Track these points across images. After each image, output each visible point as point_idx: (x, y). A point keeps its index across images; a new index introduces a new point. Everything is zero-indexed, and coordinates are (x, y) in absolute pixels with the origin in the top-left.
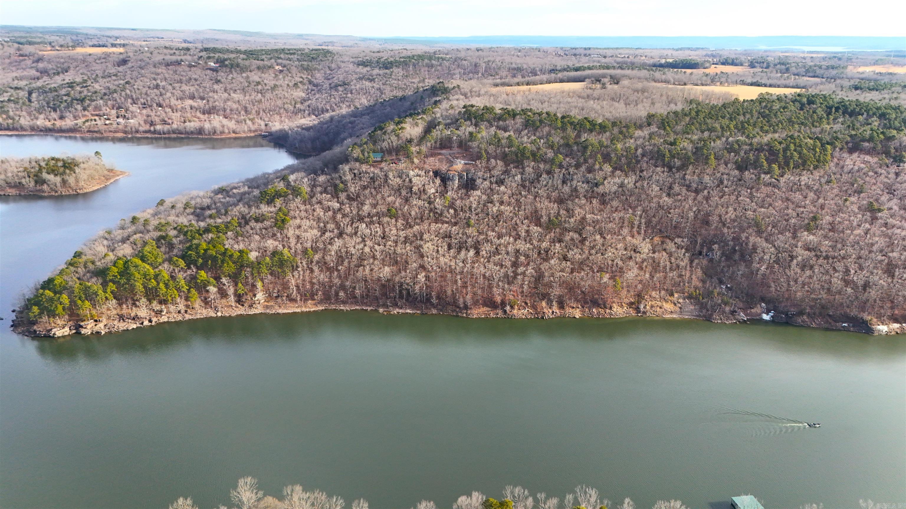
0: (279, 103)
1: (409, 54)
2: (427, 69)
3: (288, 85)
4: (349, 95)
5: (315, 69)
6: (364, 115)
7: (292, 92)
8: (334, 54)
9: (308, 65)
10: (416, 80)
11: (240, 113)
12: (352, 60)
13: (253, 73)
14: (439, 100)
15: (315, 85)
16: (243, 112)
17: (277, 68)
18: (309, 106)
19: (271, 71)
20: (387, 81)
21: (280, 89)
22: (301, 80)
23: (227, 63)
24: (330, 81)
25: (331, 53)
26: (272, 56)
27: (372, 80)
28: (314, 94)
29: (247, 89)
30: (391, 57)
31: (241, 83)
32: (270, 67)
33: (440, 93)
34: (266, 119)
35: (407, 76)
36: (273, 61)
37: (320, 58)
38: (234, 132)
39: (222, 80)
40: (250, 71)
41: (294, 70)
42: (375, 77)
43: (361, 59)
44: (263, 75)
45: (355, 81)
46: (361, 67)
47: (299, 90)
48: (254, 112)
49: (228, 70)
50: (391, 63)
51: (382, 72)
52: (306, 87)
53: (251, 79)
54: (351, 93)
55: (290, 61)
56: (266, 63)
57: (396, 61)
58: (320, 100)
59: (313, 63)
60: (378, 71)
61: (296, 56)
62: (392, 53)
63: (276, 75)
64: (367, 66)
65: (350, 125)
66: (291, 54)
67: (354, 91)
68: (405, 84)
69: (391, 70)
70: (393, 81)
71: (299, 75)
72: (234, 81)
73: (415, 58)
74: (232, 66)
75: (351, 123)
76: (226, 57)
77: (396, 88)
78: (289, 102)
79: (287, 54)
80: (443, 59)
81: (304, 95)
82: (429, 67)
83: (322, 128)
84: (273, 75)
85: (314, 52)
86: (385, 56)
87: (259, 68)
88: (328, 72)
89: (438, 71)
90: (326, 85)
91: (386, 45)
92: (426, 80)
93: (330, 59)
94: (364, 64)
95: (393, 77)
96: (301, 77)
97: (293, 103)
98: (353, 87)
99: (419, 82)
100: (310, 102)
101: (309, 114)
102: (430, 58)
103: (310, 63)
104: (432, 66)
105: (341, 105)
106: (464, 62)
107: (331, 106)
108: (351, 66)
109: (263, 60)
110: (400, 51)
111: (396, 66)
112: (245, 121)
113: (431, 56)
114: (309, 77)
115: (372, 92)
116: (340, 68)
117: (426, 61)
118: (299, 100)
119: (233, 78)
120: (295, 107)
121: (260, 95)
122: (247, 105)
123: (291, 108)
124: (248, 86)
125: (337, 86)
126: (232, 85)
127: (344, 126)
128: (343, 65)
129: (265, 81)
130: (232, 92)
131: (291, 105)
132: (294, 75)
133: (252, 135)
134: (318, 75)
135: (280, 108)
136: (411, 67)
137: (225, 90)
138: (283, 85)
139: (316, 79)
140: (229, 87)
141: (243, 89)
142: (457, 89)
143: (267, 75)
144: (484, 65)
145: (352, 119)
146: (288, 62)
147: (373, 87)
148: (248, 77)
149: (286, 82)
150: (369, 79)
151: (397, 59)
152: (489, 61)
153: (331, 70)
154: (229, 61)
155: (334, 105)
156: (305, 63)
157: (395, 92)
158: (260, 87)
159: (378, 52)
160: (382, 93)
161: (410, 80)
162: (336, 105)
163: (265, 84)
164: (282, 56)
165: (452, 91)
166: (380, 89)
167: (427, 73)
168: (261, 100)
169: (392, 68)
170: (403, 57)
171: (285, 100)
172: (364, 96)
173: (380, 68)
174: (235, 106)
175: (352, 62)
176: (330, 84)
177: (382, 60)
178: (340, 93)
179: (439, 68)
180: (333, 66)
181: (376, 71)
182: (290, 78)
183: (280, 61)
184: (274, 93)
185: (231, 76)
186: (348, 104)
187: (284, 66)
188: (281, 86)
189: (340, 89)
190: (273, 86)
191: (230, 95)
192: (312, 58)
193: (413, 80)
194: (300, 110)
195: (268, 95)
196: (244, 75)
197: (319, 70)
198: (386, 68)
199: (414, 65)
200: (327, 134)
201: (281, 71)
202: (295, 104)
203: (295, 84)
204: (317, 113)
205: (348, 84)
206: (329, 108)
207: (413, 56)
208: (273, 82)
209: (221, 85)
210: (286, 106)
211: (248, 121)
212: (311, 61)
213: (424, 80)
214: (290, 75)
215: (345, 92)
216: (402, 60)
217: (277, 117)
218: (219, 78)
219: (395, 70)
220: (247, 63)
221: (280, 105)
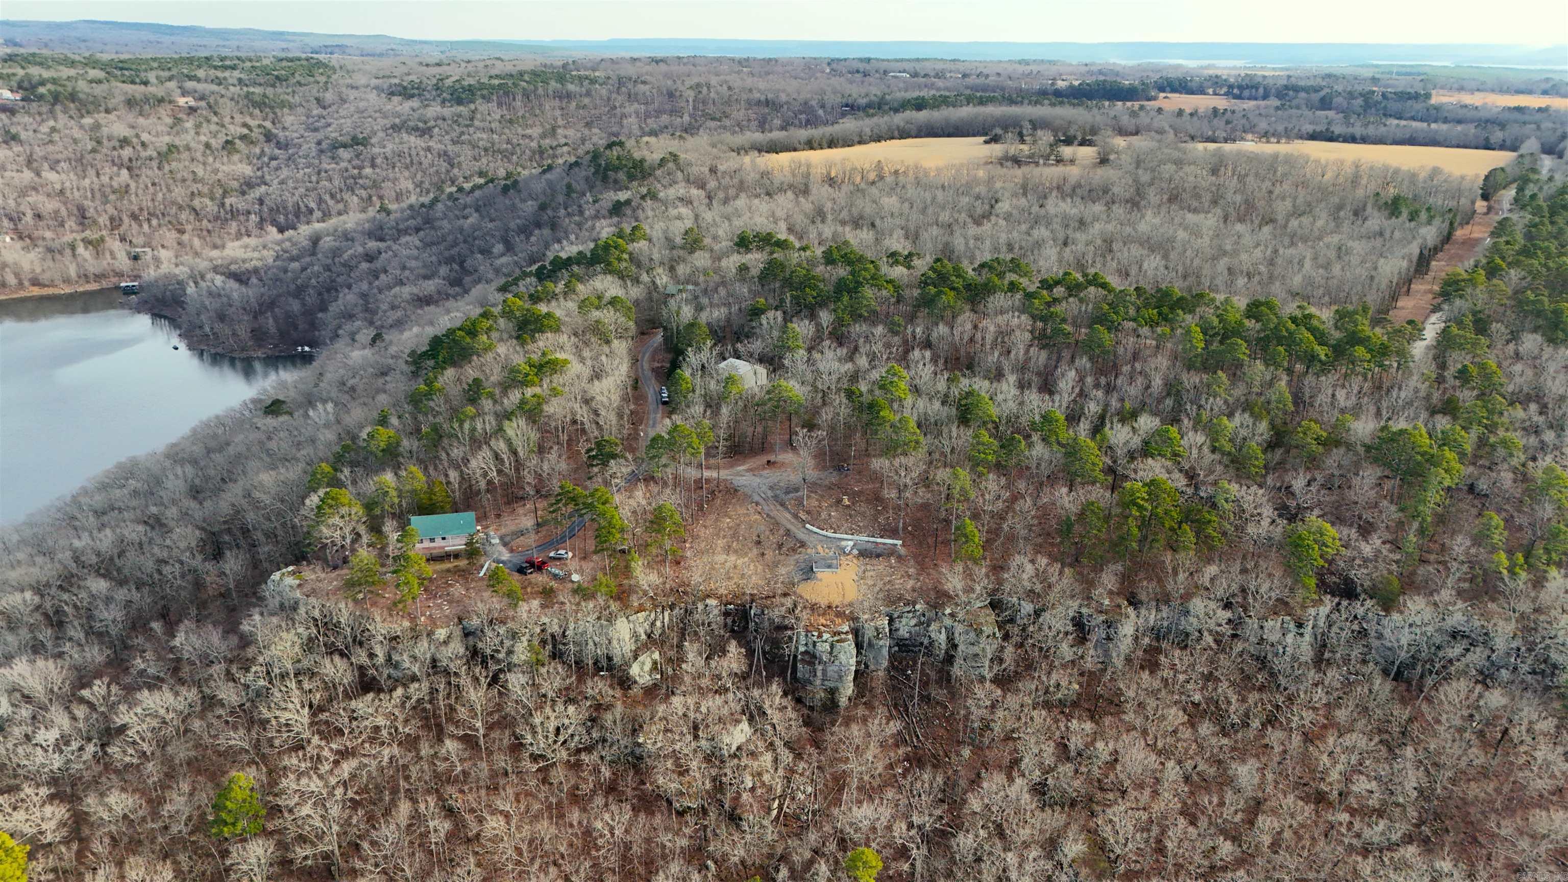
0: (179, 193)
1: (509, 68)
2: (557, 103)
3: (207, 146)
4: (368, 171)
5: (283, 105)
6: (406, 232)
7: (217, 165)
8: (334, 70)
9: (265, 95)
10: (535, 132)
11: (62, 225)
12: (374, 82)
13: (112, 117)
14: (628, 202)
15: (279, 145)
16: (71, 223)
17: (182, 101)
18: (261, 202)
19: (164, 111)
20: (463, 133)
21: (185, 155)
22: (245, 131)
23: (42, 90)
24: (319, 136)
25: (326, 66)
26: (174, 72)
27: (424, 132)
28: (278, 169)
29: (89, 157)
30: (469, 75)
31: (75, 141)
32: (161, 101)
33: (621, 176)
34: (140, 240)
35: (511, 121)
36: (172, 85)
37: (297, 77)
38: (35, 282)
39: (23, 135)
40: (107, 111)
41: (227, 108)
42: (432, 123)
43: (397, 81)
44: (141, 120)
45: (381, 134)
46: (396, 99)
47: (236, 157)
48: (103, 220)
49: (44, 109)
50: (470, 89)
51: (447, 111)
52: (257, 151)
53: (105, 131)
54: (373, 166)
55: (220, 84)
56: (151, 89)
57: (482, 86)
58: (291, 184)
59: (279, 90)
60: (439, 109)
61: (236, 74)
62: (470, 68)
63: (178, 121)
64: (412, 96)
65: (364, 266)
66: (226, 68)
67: (379, 161)
68: (508, 142)
69: (472, 106)
70: (479, 135)
71: (239, 118)
72: (56, 136)
73: (526, 77)
74: (56, 98)
75: (370, 257)
76: (46, 74)
77: (486, 150)
78: (205, 190)
79: (216, 68)
80: (593, 81)
81: (247, 170)
82: (560, 98)
83: (286, 271)
84: (169, 121)
85: (284, 64)
86: (454, 74)
87: (131, 103)
88: (316, 112)
89: (584, 107)
90: (308, 146)
91: (454, 53)
92: (559, 131)
93: (322, 79)
94: (405, 92)
95: (476, 123)
96: (245, 125)
97: (219, 192)
98: (376, 150)
99: (543, 136)
100: (263, 188)
101: (261, 225)
102: (561, 79)
103: (270, 91)
104: (569, 96)
105: (347, 196)
106: (642, 88)
107: (321, 201)
108: (372, 96)
109: (146, 83)
110: (489, 63)
111: (483, 97)
112: (73, 248)
113: (563, 73)
114: (268, 124)
115: (426, 162)
116: (344, 101)
117: (554, 84)
118: (235, 185)
119: (53, 130)
120: (223, 205)
121: (124, 172)
122: (87, 203)
123: (211, 207)
124: (94, 151)
125: (336, 146)
126: (50, 148)
127: (349, 267)
128: (352, 94)
129: (145, 137)
130: (46, 166)
131: (212, 199)
132: (227, 120)
133: (93, 286)
134: (289, 119)
135: (181, 208)
136: (519, 97)
137: (29, 162)
138: (193, 145)
139: (284, 128)
140: (39, 152)
141: (80, 160)
142: (671, 165)
143: (152, 120)
144: (691, 95)
145: (373, 245)
146: (214, 87)
147: (429, 149)
148: (97, 126)
149: (203, 138)
150: (416, 129)
151: (485, 80)
152: (698, 85)
153: (324, 108)
154: (49, 86)
155: (327, 197)
156: (257, 90)
157: (484, 160)
158: (127, 152)
159: (438, 65)
160: (452, 166)
161: (520, 130)
162: (332, 196)
163: (143, 144)
164: (201, 73)
165: (658, 173)
166: (445, 153)
167: (558, 113)
168: (128, 186)
169: (473, 102)
170: (497, 76)
171: (195, 187)
172: (407, 174)
173: (443, 102)
174: (49, 206)
175: (376, 88)
176: (319, 143)
177: (448, 82)
178: (343, 165)
179: (586, 101)
180: (329, 96)
181: (434, 110)
182: (213, 127)
183: (190, 85)
184: (167, 168)
185: (51, 123)
186: (364, 193)
187: (202, 98)
188: (188, 148)
189: (344, 154)
190: (165, 149)
191: (38, 174)
192: (277, 77)
193: (529, 131)
194: (234, 214)
195: (150, 173)
196: (88, 121)
197: (291, 107)
198: (460, 102)
199: (526, 95)
200: (299, 292)
201: (192, 110)
202: (224, 196)
203: (227, 142)
204: (282, 219)
205: (364, 142)
206: (313, 205)
207: (521, 74)
208: (167, 139)
209: (17, 148)
210: (196, 203)
211: (81, 250)
212: (273, 86)
213: (554, 129)
214: (215, 119)
215: (356, 162)
216: (496, 82)
217: (171, 236)
218: (13, 130)
219: (482, 106)
220: (98, 90)
221: (180, 200)
